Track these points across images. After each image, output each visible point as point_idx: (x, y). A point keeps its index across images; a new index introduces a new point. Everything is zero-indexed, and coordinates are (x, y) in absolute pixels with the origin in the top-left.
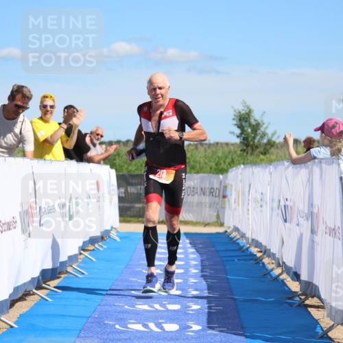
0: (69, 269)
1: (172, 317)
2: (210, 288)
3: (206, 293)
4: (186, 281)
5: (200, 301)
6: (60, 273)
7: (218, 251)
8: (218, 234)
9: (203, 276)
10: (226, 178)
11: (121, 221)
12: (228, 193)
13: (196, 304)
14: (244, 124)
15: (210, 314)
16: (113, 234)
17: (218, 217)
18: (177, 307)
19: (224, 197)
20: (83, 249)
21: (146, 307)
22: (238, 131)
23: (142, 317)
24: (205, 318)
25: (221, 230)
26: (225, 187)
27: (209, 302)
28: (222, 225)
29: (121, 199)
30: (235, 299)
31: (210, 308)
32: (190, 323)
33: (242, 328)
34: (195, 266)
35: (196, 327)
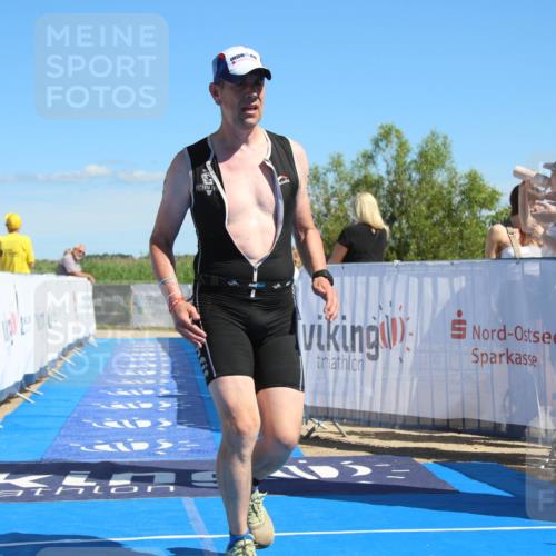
0: (50, 373)
1: (144, 415)
2: (180, 387)
3: (176, 392)
4: (158, 382)
5: (171, 399)
6: (41, 377)
9: (173, 377)
11: (98, 328)
13: (167, 402)
15: (179, 411)
16: (92, 340)
18: (149, 405)
20: (64, 353)
21: (121, 406)
23: (117, 416)
24: (174, 415)
27: (179, 400)
29: (97, 308)
30: (202, 397)
31: (179, 405)
32: (161, 420)
33: (208, 423)
34: (166, 368)
35: (167, 423)
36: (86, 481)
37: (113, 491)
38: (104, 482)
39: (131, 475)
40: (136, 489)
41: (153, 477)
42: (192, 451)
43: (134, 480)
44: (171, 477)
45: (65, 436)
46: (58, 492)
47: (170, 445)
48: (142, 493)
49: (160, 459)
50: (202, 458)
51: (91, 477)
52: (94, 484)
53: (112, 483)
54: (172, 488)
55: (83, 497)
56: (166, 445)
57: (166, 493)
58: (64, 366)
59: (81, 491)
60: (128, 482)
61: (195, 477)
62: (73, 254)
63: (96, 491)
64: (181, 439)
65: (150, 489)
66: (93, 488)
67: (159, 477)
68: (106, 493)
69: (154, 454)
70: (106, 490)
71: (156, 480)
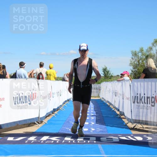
0: (60, 109)
2: (96, 113)
3: (95, 115)
4: (90, 111)
5: (94, 117)
6: (58, 110)
7: (98, 104)
8: (98, 99)
9: (95, 110)
10: (100, 85)
12: (101, 89)
13: (93, 117)
14: (105, 71)
15: (96, 120)
17: (98, 95)
19: (100, 90)
20: (64, 103)
22: (103, 73)
24: (95, 121)
25: (99, 98)
26: (100, 87)
27: (96, 117)
28: (99, 97)
30: (103, 116)
31: (96, 118)
32: (91, 122)
33: (105, 123)
34: (93, 108)
35: (93, 123)
36: (71, 139)
37: (78, 142)
38: (76, 139)
39: (83, 138)
40: (85, 142)
41: (89, 138)
42: (100, 131)
43: (84, 139)
44: (95, 138)
45: (65, 126)
46: (63, 142)
47: (94, 129)
48: (86, 143)
49: (91, 133)
50: (103, 133)
51: (72, 138)
52: (73, 140)
53: (78, 140)
54: (95, 142)
55: (70, 143)
56: (93, 129)
57: (93, 143)
58: (64, 107)
59: (69, 142)
60: (83, 140)
61: (101, 139)
62: (67, 75)
63: (74, 142)
64: (97, 128)
65: (89, 142)
66: (73, 141)
67: (91, 138)
68: (76, 143)
69: (90, 132)
70: (76, 142)
71: (90, 139)
